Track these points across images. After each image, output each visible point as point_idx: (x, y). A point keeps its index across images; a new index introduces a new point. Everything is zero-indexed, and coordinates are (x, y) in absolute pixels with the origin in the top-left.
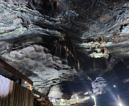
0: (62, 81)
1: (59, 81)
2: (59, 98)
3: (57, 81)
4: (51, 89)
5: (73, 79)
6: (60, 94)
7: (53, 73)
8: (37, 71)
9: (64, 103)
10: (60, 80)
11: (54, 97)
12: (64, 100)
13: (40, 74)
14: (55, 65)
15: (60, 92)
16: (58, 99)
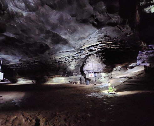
0: (103, 48)
1: (99, 49)
2: (99, 71)
3: (95, 48)
4: (87, 60)
5: (117, 47)
6: (101, 66)
7: (90, 35)
8: (66, 34)
9: (105, 77)
10: (100, 46)
11: (92, 70)
12: (105, 73)
13: (70, 38)
14: (93, 16)
15: (102, 64)
16: (98, 73)
